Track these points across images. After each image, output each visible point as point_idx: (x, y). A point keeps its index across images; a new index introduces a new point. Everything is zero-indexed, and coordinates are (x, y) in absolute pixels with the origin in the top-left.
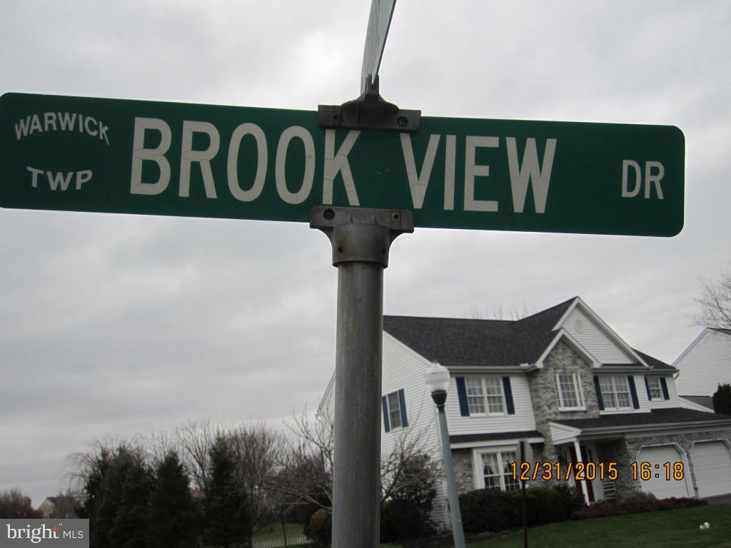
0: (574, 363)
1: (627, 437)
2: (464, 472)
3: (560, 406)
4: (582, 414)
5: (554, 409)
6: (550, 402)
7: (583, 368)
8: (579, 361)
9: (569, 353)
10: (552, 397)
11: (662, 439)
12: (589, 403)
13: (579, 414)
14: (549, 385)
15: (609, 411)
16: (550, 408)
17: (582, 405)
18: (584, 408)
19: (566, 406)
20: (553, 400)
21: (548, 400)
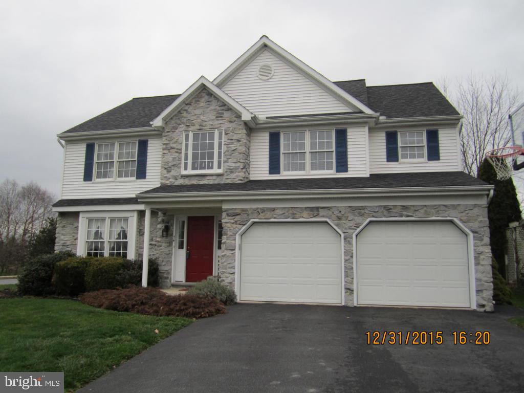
0: (219, 116)
1: (225, 207)
2: (74, 235)
3: (186, 169)
4: (214, 177)
5: (173, 173)
6: (170, 165)
7: (231, 122)
8: (227, 115)
9: (214, 105)
10: (174, 159)
11: (294, 212)
12: (229, 164)
13: (208, 178)
14: (174, 146)
15: (285, 174)
16: (169, 172)
17: (219, 167)
18: (220, 171)
19: (194, 168)
20: (175, 163)
21: (168, 162)
